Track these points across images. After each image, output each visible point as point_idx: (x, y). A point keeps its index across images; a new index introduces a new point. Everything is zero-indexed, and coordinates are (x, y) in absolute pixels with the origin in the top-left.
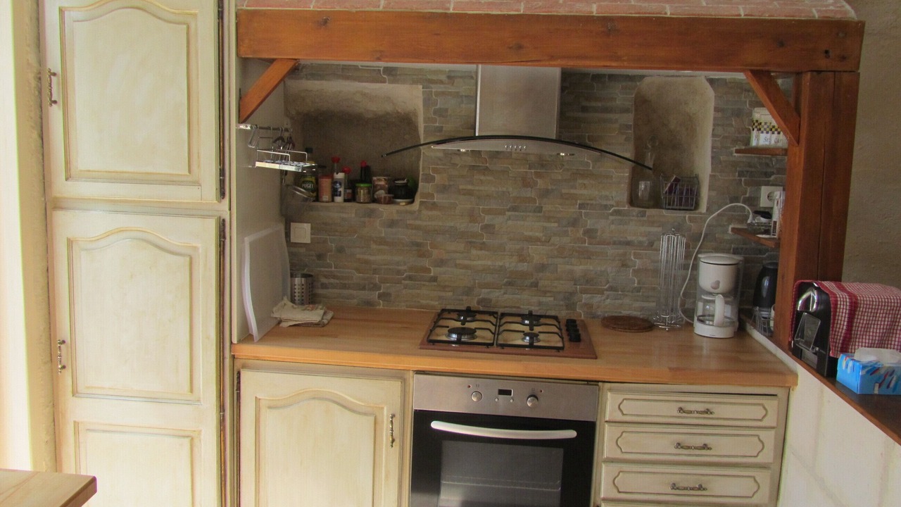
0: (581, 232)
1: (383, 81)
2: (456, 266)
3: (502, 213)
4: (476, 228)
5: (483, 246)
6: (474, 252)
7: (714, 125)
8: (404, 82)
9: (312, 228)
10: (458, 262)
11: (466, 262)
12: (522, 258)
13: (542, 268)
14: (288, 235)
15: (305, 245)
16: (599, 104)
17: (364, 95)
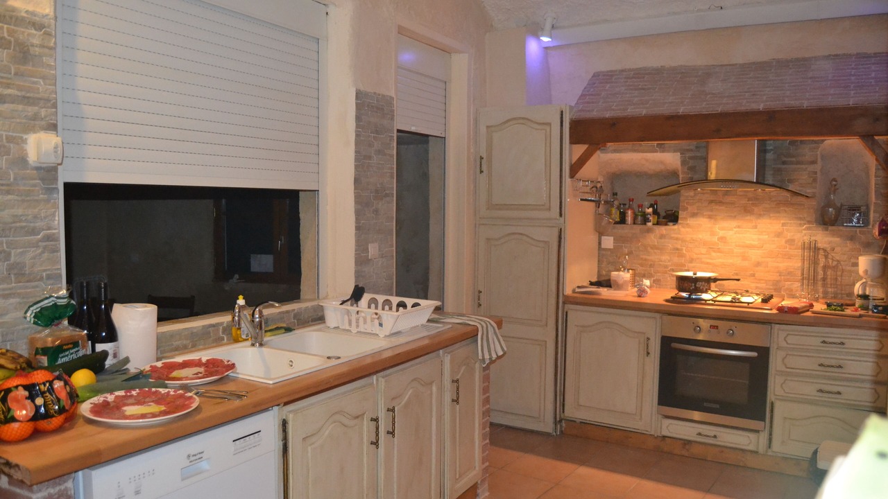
0: (784, 241)
1: (656, 152)
2: (702, 263)
3: (731, 229)
4: (715, 239)
5: (719, 251)
6: (714, 254)
7: (876, 169)
8: (668, 151)
9: (614, 239)
10: (703, 260)
11: (708, 261)
12: (745, 258)
13: (758, 264)
14: (600, 243)
15: (610, 249)
16: (794, 159)
17: (647, 160)
